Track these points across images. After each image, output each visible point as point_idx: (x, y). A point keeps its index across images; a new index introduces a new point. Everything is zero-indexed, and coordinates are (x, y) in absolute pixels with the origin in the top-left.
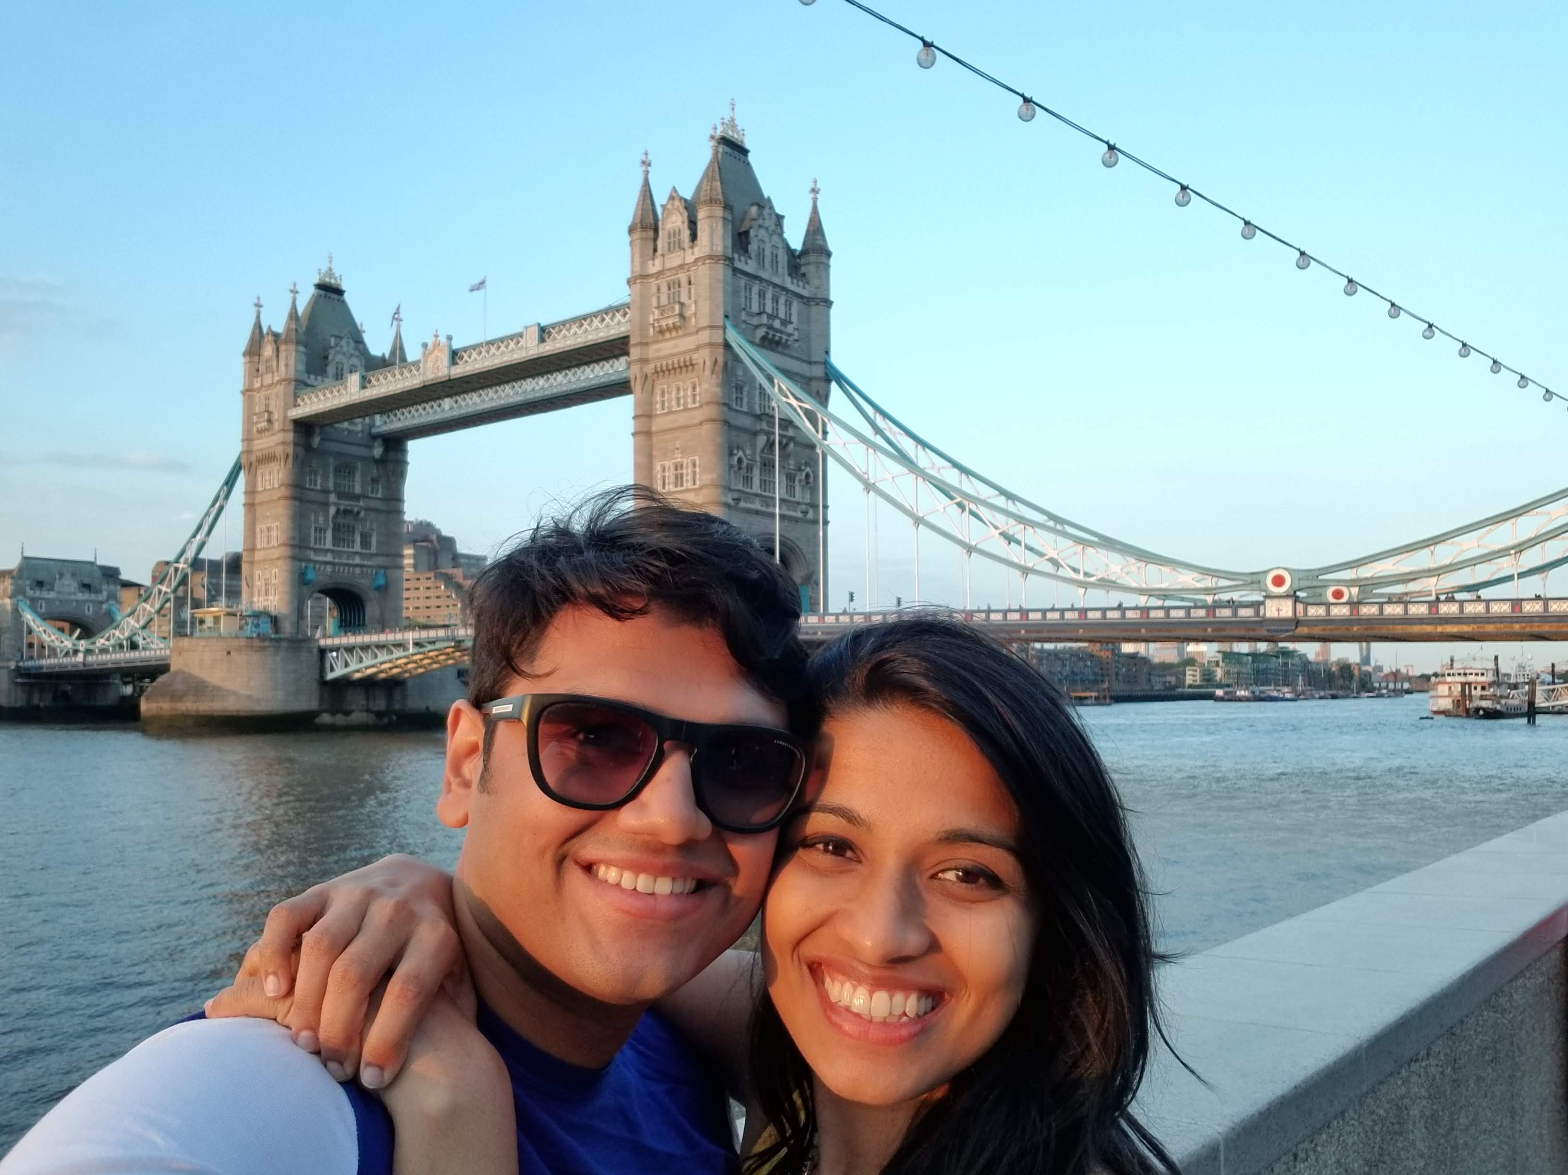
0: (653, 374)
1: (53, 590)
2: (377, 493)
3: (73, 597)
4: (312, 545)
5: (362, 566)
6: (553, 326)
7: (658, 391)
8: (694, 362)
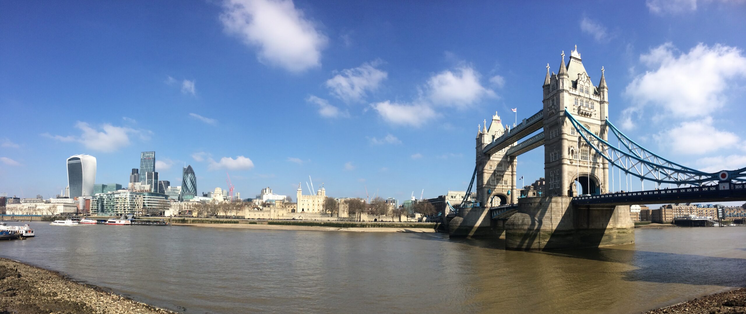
1: (455, 198)
4: (491, 184)
5: (504, 189)
6: (529, 119)
7: (551, 133)
8: (558, 122)
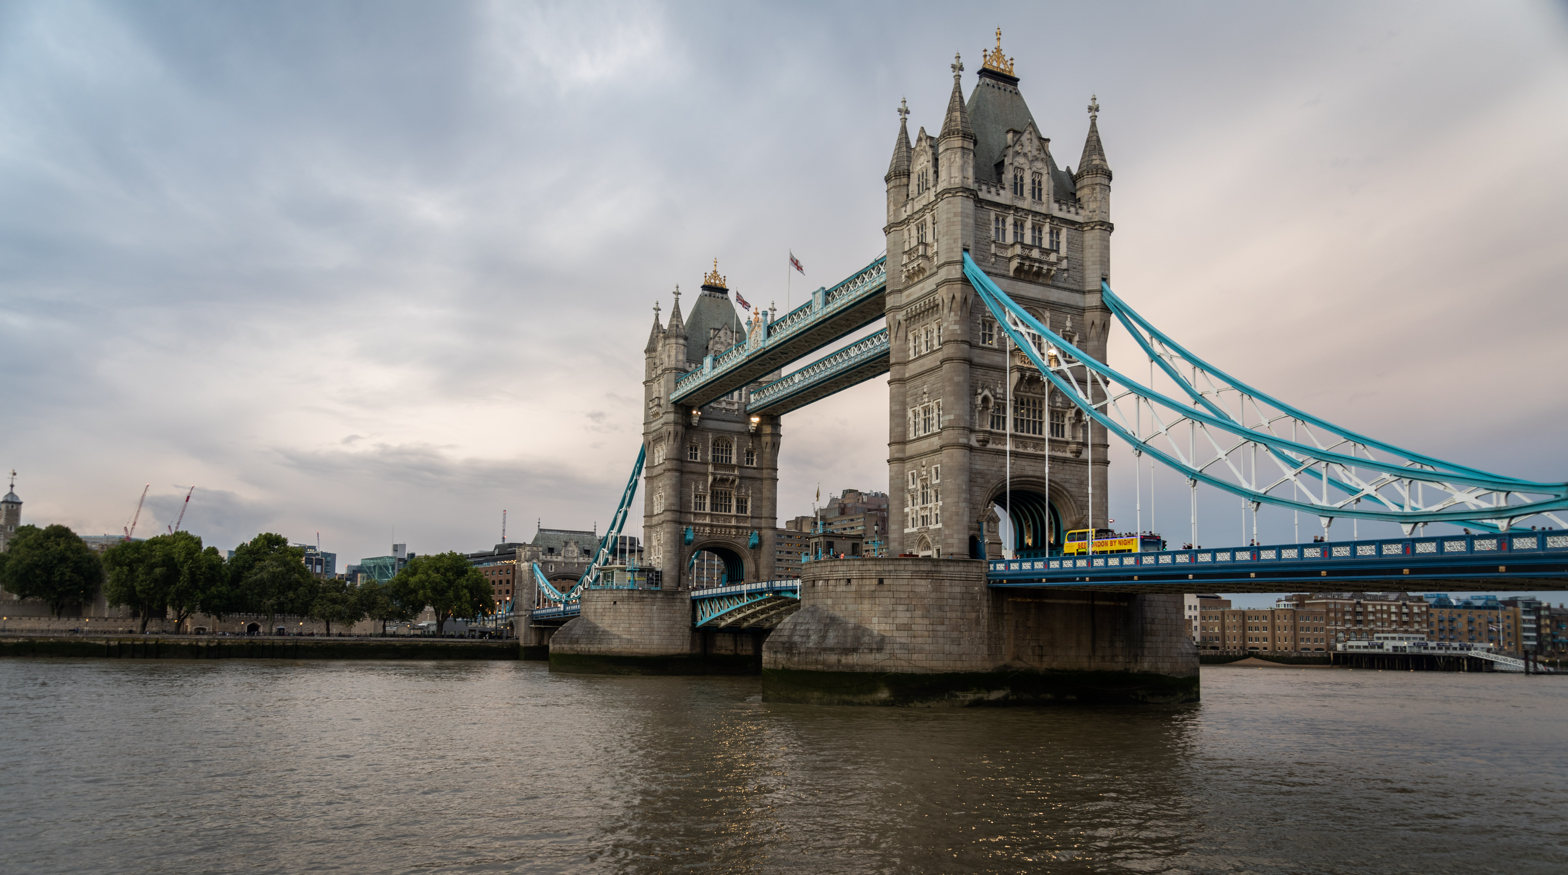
0: (906, 320)
1: (560, 555)
2: (752, 464)
3: (576, 560)
4: (693, 510)
5: (737, 528)
7: (910, 337)
8: (937, 302)
